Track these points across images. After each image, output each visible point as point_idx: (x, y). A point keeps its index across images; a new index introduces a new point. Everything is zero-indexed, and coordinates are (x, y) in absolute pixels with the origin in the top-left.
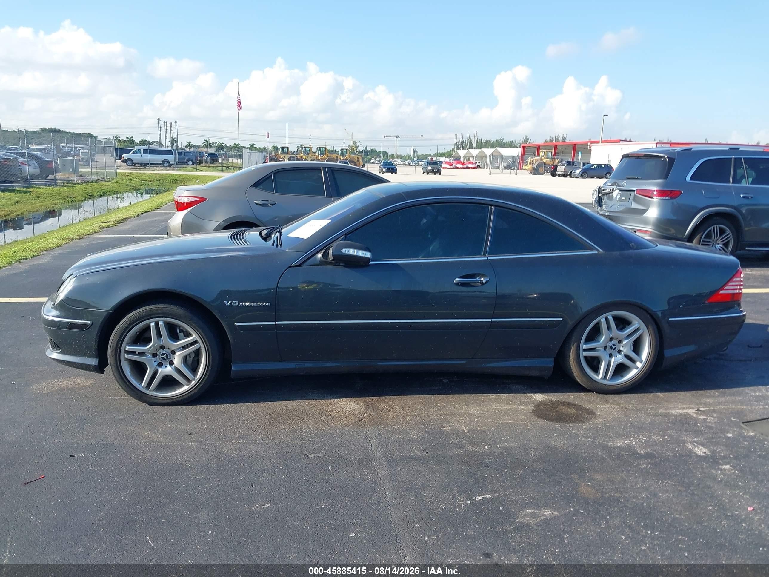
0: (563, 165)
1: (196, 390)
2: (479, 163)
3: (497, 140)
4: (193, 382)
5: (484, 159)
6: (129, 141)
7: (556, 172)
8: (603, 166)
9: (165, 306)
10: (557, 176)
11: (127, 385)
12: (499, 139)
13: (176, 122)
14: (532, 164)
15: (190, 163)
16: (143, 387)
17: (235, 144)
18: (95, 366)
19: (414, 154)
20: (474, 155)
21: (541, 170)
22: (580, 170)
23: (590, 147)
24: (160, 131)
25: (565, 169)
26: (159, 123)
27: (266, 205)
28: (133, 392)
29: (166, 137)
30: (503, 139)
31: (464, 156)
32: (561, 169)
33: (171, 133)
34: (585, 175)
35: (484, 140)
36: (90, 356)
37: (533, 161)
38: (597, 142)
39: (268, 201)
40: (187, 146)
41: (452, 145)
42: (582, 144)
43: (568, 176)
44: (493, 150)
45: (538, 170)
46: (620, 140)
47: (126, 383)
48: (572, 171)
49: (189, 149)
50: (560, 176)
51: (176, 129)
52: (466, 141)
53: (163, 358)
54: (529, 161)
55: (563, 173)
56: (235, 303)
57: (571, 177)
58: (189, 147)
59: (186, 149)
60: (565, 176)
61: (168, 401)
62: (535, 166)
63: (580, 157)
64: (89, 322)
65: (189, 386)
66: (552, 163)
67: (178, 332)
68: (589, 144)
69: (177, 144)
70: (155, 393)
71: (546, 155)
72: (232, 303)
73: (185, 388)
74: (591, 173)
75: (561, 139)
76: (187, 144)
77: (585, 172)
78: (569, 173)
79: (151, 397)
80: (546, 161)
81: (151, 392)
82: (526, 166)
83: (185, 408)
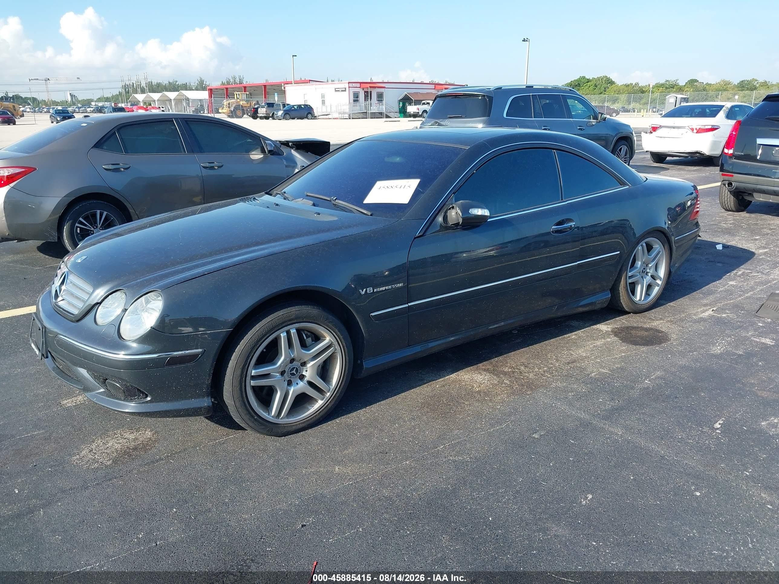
0: (263, 107)
1: (332, 403)
2: (163, 107)
3: (169, 82)
4: (328, 394)
5: (168, 103)
7: (258, 115)
8: (303, 106)
9: (297, 308)
10: (258, 119)
11: (256, 420)
12: (171, 81)
14: (229, 107)
16: (273, 417)
18: (209, 406)
19: (72, 99)
20: (156, 99)
21: (239, 113)
22: (282, 112)
23: (284, 88)
25: (266, 111)
27: (117, 170)
28: (263, 427)
30: (177, 81)
31: (143, 101)
32: (262, 111)
34: (288, 116)
35: (155, 82)
36: (198, 396)
37: (229, 104)
38: (290, 83)
39: (118, 164)
41: (119, 88)
42: (272, 85)
43: (271, 119)
44: (177, 93)
45: (235, 113)
46: (310, 80)
47: (253, 417)
48: (273, 113)
50: (261, 118)
52: (133, 83)
53: (293, 374)
54: (225, 104)
55: (265, 115)
56: (370, 290)
57: (274, 119)
60: (267, 118)
61: (301, 426)
62: (232, 109)
63: (276, 99)
64: (200, 350)
65: (325, 399)
66: (249, 105)
67: (305, 338)
68: (283, 85)
70: (287, 420)
71: (241, 98)
72: (367, 290)
73: (320, 403)
74: (293, 114)
75: (238, 80)
77: (288, 114)
78: (271, 115)
79: (284, 425)
80: (242, 103)
81: (283, 420)
82: (223, 109)
83: (324, 426)
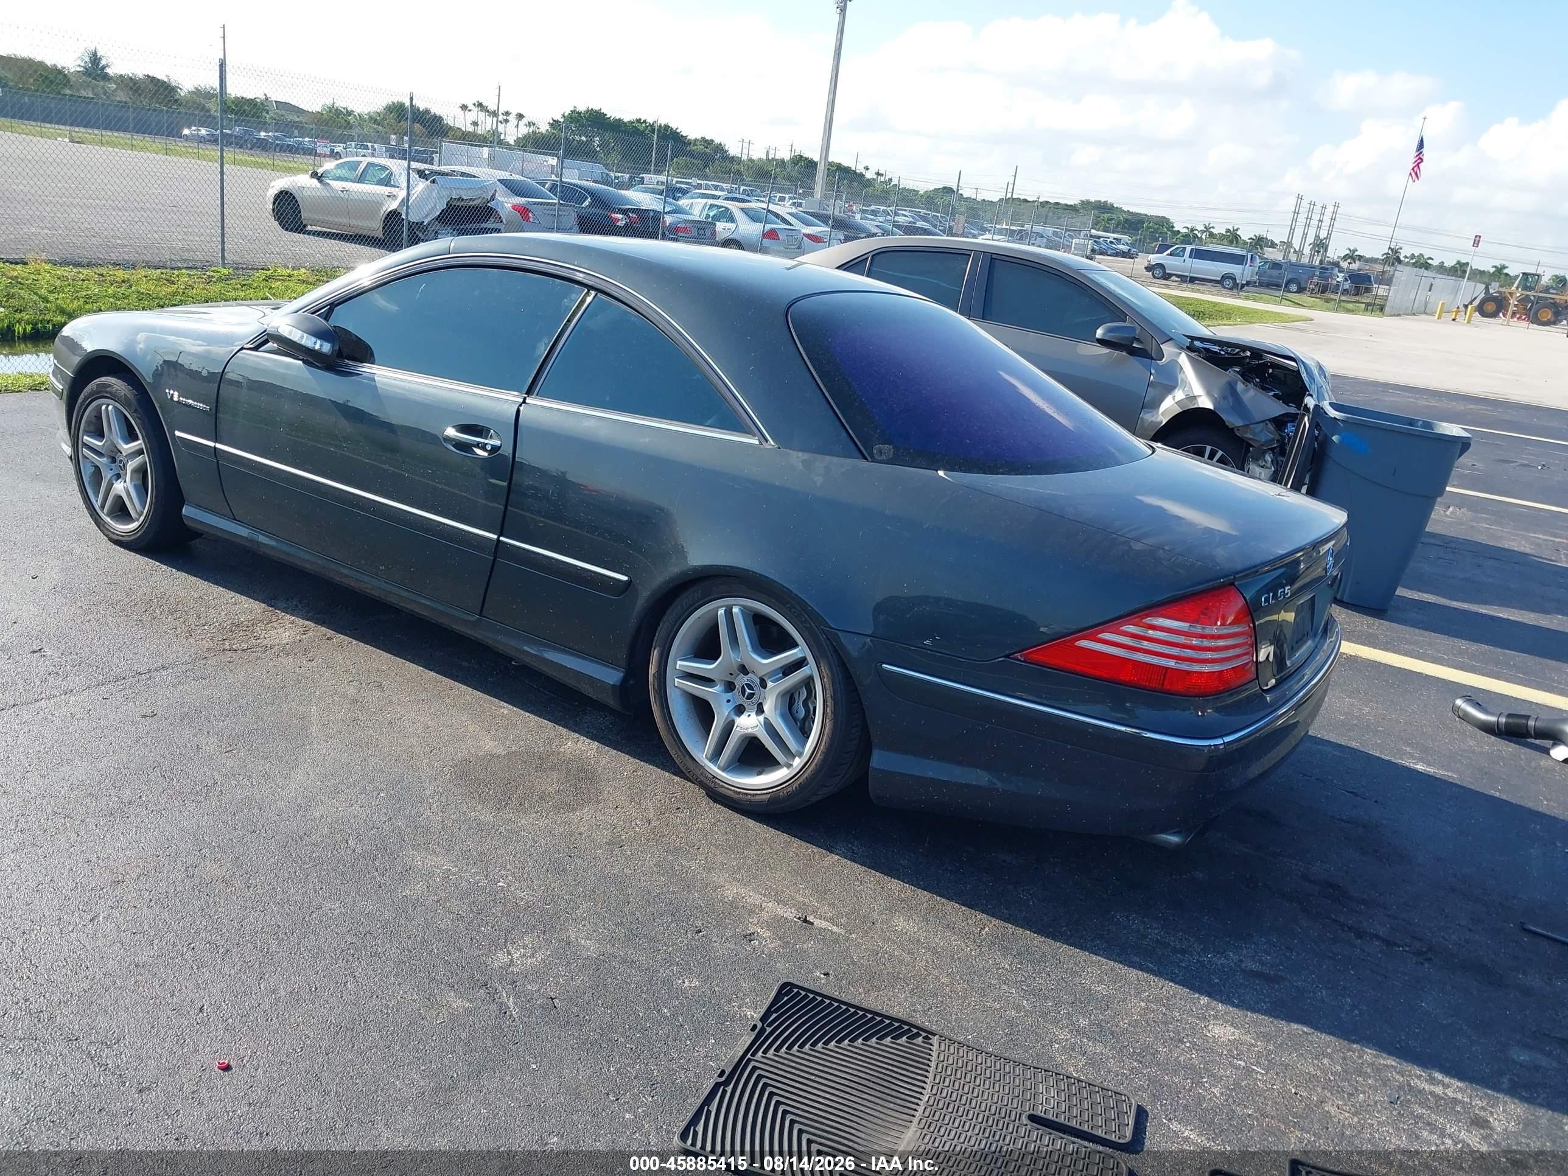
6: (1229, 236)
13: (1336, 205)
15: (1294, 287)
17: (1459, 263)
24: (1294, 220)
26: (1298, 205)
29: (1305, 235)
33: (1319, 227)
40: (1345, 258)
49: (1349, 263)
51: (1333, 219)
58: (1349, 261)
59: (1341, 263)
69: (1326, 250)
76: (1348, 252)
